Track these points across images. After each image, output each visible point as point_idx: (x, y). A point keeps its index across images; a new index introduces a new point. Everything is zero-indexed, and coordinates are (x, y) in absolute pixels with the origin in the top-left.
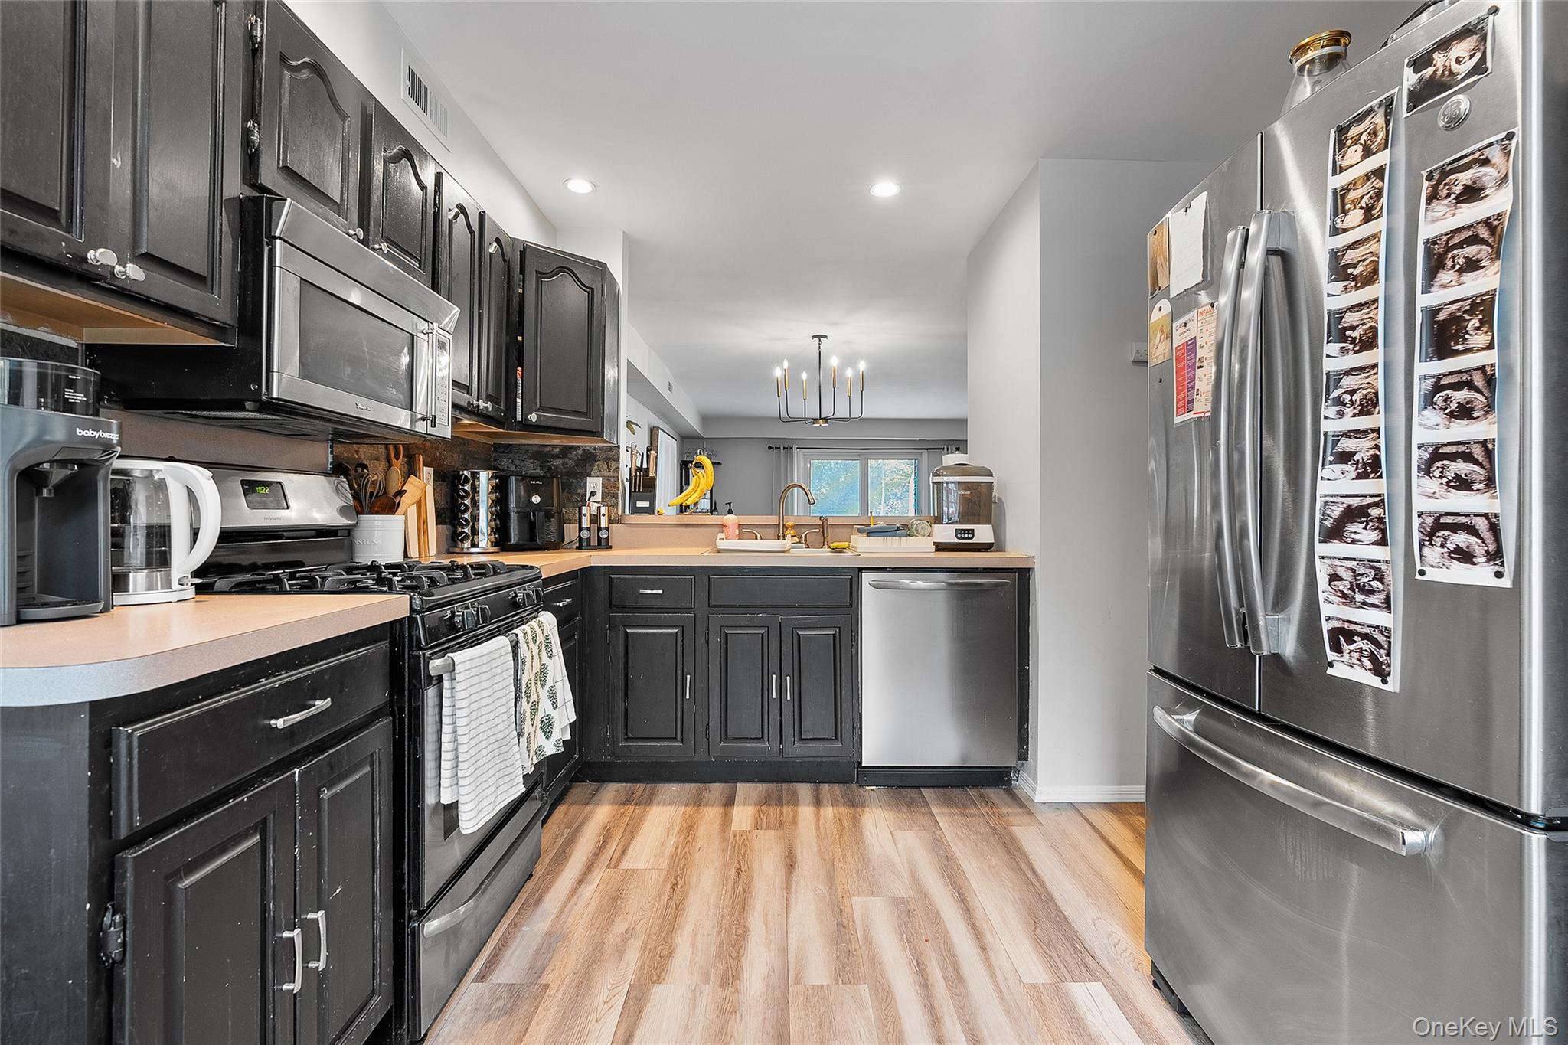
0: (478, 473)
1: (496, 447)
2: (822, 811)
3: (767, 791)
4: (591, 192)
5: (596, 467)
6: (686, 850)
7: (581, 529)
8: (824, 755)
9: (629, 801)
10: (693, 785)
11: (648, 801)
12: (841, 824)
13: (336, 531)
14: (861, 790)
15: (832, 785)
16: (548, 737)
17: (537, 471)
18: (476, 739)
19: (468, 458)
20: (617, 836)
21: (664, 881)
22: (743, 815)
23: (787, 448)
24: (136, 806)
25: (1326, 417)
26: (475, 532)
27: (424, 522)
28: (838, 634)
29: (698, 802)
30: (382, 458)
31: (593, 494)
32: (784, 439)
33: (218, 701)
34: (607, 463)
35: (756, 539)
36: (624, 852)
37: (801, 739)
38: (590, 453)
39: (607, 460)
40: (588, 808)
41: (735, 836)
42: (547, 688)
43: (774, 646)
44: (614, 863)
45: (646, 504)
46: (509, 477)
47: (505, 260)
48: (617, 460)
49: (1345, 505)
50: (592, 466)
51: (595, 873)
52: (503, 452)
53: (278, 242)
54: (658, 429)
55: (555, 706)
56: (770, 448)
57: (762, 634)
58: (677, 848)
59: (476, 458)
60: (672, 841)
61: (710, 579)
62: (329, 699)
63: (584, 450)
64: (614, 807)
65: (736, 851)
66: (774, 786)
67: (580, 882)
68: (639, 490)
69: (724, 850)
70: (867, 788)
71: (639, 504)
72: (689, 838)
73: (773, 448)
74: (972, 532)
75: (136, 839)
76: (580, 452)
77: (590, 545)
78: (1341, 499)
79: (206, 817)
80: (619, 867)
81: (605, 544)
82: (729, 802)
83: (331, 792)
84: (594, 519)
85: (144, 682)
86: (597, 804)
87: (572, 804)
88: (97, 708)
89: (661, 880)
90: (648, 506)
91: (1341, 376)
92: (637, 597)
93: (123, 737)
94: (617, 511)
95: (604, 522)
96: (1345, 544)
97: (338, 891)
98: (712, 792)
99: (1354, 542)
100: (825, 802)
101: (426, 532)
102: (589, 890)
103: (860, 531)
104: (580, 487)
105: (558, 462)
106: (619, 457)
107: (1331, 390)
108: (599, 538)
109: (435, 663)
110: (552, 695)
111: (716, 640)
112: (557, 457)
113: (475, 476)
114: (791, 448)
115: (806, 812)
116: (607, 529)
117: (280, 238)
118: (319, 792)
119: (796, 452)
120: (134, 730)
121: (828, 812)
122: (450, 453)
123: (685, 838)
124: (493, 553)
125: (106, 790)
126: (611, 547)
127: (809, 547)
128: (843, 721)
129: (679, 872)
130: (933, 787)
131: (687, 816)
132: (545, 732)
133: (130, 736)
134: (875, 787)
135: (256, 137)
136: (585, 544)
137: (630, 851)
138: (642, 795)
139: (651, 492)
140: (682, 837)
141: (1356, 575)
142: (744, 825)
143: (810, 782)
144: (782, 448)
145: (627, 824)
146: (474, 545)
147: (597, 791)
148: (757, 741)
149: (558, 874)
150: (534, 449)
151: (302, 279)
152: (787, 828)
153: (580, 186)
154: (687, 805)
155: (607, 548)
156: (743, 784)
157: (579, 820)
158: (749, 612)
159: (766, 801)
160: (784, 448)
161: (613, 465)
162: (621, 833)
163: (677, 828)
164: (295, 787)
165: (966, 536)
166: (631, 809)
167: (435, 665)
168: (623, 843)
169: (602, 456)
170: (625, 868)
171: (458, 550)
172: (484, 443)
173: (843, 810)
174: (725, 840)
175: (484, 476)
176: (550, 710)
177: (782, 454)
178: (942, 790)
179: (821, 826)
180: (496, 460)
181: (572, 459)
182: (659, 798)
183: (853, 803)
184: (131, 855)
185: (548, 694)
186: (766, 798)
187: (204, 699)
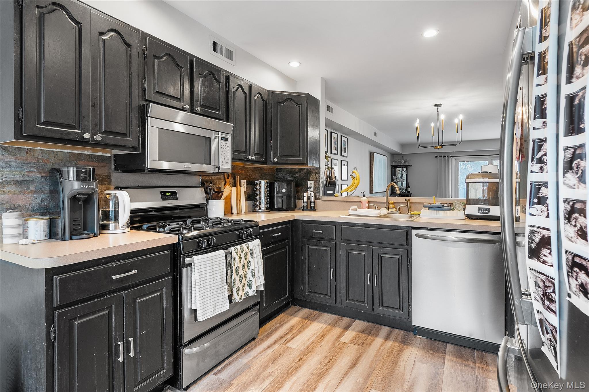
0: (261, 181)
1: (277, 169)
2: (387, 342)
3: (367, 326)
4: (299, 65)
5: (311, 176)
6: (315, 345)
7: (304, 202)
8: (393, 315)
9: (307, 318)
10: (337, 316)
11: (314, 319)
12: (392, 352)
13: (199, 206)
14: (414, 336)
15: (400, 330)
16: (250, 289)
17: (291, 178)
18: (204, 288)
19: (263, 175)
20: (294, 331)
21: (298, 356)
22: (349, 335)
23: (446, 157)
24: (58, 299)
25: (532, 172)
26: (260, 203)
27: (239, 201)
28: (401, 258)
29: (334, 325)
30: (223, 178)
31: (310, 188)
32: (444, 152)
33: (91, 269)
34: (316, 175)
35: (376, 209)
36: (292, 339)
37: (382, 306)
38: (309, 171)
39: (316, 173)
40: (291, 317)
41: (339, 344)
42: (250, 270)
43: (370, 260)
44: (284, 343)
45: (331, 192)
46: (274, 182)
47: (263, 100)
48: (319, 173)
49: (542, 235)
50: (310, 176)
51: (276, 345)
52: (279, 171)
53: (149, 118)
54: (373, 152)
55: (254, 277)
56: (436, 157)
57: (364, 254)
58: (312, 343)
59: (267, 174)
60: (313, 339)
61: (342, 228)
62: (136, 270)
63: (307, 170)
64: (300, 319)
65: (335, 351)
66: (371, 325)
67: (269, 347)
68: (328, 186)
69: (330, 349)
70: (417, 336)
71: (329, 192)
72: (320, 340)
73: (438, 157)
74: (488, 209)
75: (59, 307)
76: (305, 170)
77: (307, 209)
78: (540, 230)
79: (85, 304)
80: (286, 345)
81: (314, 209)
82: (347, 328)
83: (141, 300)
84: (309, 198)
85: (57, 264)
86: (295, 316)
87: (287, 314)
88: (47, 270)
89: (297, 355)
90: (332, 193)
91: (542, 143)
92: (313, 233)
93: (55, 279)
94: (319, 195)
95: (313, 199)
96: (539, 263)
97: (144, 332)
98: (343, 321)
99: (544, 262)
100: (391, 339)
101: (240, 204)
102: (270, 351)
103: (425, 207)
104: (306, 185)
105: (298, 175)
106: (320, 172)
107: (536, 153)
108: (311, 206)
109: (187, 259)
110: (253, 272)
111: (344, 255)
112: (297, 173)
113: (260, 183)
114: (448, 157)
115: (379, 341)
116: (314, 202)
117: (150, 117)
118: (135, 300)
119: (450, 159)
120: (57, 277)
121: (390, 343)
122: (254, 174)
123: (318, 340)
124: (266, 212)
125: (51, 293)
126: (316, 210)
127: (401, 214)
128: (403, 301)
129: (307, 354)
130: (455, 344)
131: (326, 330)
132: (249, 287)
133: (56, 279)
134: (422, 337)
135: (145, 85)
136: (305, 208)
137: (294, 339)
138: (314, 316)
139: (333, 187)
140: (318, 339)
141: (546, 286)
142: (347, 340)
143: (390, 327)
144: (443, 157)
145: (301, 328)
146: (260, 209)
147: (298, 311)
148: (362, 303)
149: (264, 341)
150: (289, 170)
151: (158, 128)
152: (364, 345)
153: (295, 64)
154: (328, 325)
155: (314, 210)
156: (358, 321)
157: (285, 321)
158: (359, 243)
159: (363, 331)
160: (444, 157)
161: (318, 175)
162: (296, 330)
163: (318, 334)
164: (123, 297)
165: (485, 211)
166: (307, 321)
167: (187, 260)
168: (294, 335)
169: (313, 172)
170: (288, 346)
171: (255, 211)
172: (271, 169)
173: (397, 345)
174: (334, 344)
175: (263, 182)
176: (251, 279)
177: (443, 160)
178: (459, 347)
179: (381, 350)
180: (277, 175)
181: (303, 173)
182: (320, 319)
183: (405, 342)
184: (57, 312)
185: (251, 272)
186: (364, 329)
187: (87, 268)
